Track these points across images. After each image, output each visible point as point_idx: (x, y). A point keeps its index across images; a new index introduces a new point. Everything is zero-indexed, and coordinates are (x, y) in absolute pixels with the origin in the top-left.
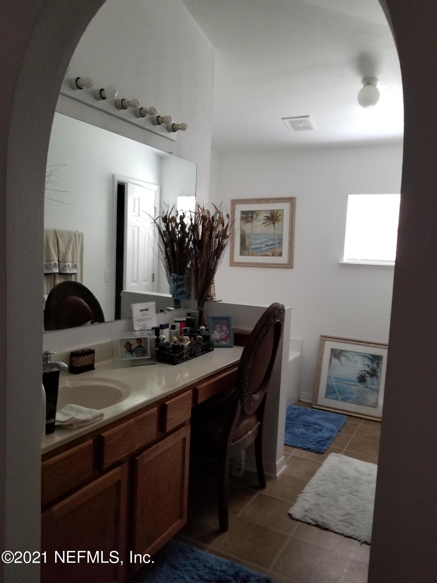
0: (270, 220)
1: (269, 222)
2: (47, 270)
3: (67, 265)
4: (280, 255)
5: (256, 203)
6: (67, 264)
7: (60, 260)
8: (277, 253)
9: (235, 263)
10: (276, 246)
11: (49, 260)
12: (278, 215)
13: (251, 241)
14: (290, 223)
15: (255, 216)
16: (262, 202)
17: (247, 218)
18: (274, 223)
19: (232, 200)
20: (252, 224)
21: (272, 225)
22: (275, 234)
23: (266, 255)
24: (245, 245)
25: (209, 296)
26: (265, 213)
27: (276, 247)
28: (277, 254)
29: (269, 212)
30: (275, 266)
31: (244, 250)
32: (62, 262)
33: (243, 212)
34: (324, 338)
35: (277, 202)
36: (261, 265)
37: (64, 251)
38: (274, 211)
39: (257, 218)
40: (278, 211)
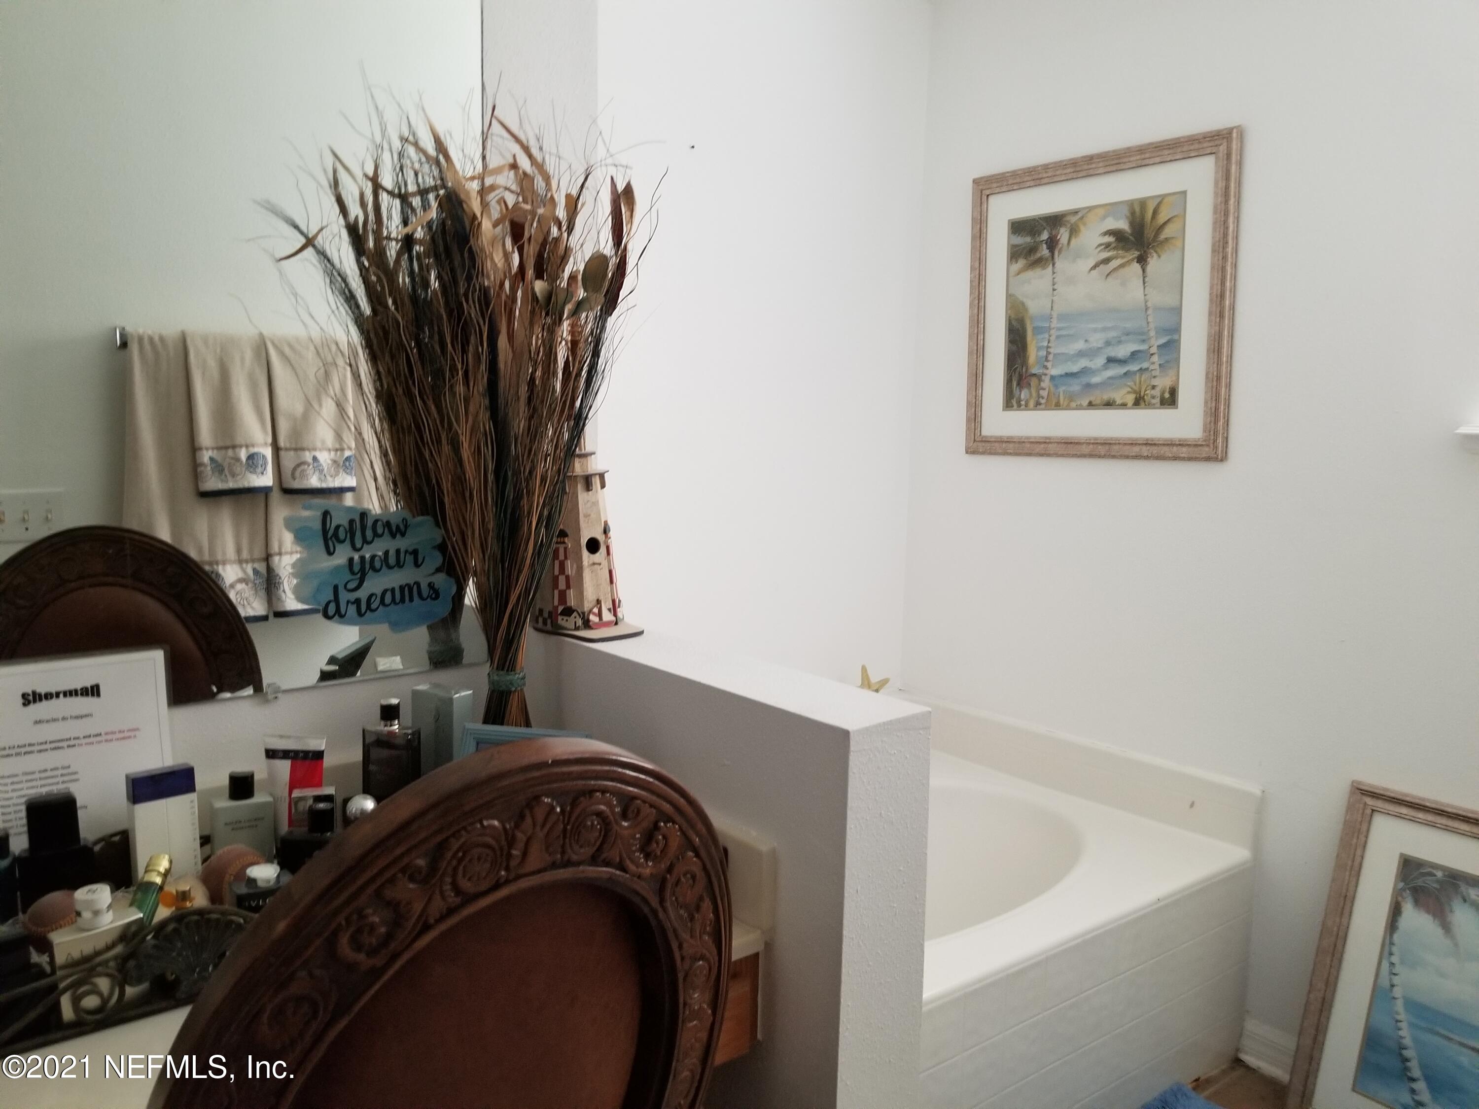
0: (1127, 250)
1: (1123, 257)
2: (222, 481)
3: (310, 460)
4: (1170, 399)
5: (1070, 176)
6: (308, 456)
7: (282, 443)
8: (1157, 392)
9: (986, 440)
10: (1153, 363)
11: (228, 443)
12: (1162, 218)
13: (1048, 347)
14: (1214, 251)
15: (1063, 235)
16: (1091, 172)
17: (1032, 250)
18: (1142, 260)
19: (976, 182)
20: (1054, 273)
21: (1136, 267)
22: (1147, 309)
23: (1109, 404)
24: (1025, 363)
25: (568, 612)
26: (1104, 217)
27: (1152, 367)
28: (1153, 397)
29: (1126, 211)
30: (1145, 451)
31: (1018, 384)
32: (287, 449)
33: (1018, 227)
34: (1369, 801)
35: (1158, 160)
36: (1085, 449)
37: (299, 408)
38: (1143, 203)
39: (1073, 241)
40: (1161, 200)
